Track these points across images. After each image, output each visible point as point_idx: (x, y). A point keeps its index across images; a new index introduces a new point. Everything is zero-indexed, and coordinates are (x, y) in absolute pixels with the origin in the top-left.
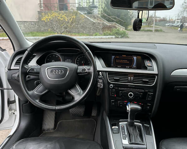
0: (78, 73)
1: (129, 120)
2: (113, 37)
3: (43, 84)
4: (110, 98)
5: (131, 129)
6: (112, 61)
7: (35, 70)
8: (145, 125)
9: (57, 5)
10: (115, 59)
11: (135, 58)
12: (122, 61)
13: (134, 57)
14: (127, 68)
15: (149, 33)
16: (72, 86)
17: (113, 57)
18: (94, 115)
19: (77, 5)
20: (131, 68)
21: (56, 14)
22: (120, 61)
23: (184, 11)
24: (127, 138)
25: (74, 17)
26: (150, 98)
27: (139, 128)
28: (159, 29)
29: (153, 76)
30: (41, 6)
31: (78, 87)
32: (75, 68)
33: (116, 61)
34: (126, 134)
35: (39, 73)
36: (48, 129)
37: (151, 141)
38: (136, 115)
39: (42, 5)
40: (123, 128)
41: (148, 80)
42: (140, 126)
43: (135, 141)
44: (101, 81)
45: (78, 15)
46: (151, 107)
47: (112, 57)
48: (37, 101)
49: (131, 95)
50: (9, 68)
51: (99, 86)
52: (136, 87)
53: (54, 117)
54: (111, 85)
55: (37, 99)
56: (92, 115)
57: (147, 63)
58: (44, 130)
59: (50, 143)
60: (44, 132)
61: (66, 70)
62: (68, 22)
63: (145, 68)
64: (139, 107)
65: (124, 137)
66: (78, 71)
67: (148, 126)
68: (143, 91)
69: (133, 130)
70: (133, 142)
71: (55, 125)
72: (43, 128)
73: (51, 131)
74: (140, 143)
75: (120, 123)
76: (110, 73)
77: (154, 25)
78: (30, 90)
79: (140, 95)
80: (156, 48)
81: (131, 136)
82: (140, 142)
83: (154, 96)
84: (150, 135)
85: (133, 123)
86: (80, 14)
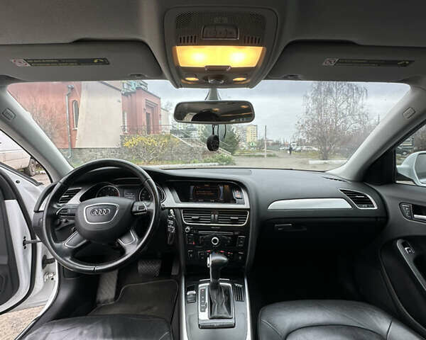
0: (132, 213)
1: (211, 279)
2: (217, 164)
3: (79, 232)
4: (187, 247)
5: (215, 294)
6: (191, 193)
7: (69, 211)
8: (236, 285)
9: (144, 128)
10: (195, 190)
11: (221, 188)
12: (204, 193)
15: (261, 158)
16: (124, 233)
17: (192, 187)
18: (175, 274)
19: (171, 128)
20: (217, 201)
21: (144, 139)
22: (202, 193)
23: (299, 132)
24: (207, 309)
25: (166, 141)
26: (241, 244)
27: (227, 290)
28: (272, 154)
29: (242, 212)
30: (124, 130)
31: (133, 234)
32: (129, 206)
33: (196, 193)
34: (207, 301)
35: (74, 215)
36: (106, 301)
37: (242, 311)
38: (220, 271)
39: (126, 128)
40: (203, 293)
41: (237, 218)
42: (228, 287)
43: (218, 313)
44: (171, 222)
45: (172, 139)
46: (244, 257)
47: (189, 188)
48: (68, 259)
49: (215, 241)
50: (36, 210)
51: (169, 230)
52: (223, 229)
53: (115, 281)
54: (188, 228)
55: (67, 255)
56: (172, 274)
57: (236, 194)
58: (99, 302)
59: (89, 326)
60: (99, 306)
61: (114, 208)
62: (159, 148)
63: (234, 201)
64: (225, 259)
65: (203, 307)
66: (134, 209)
67: (241, 286)
68: (232, 234)
69: (218, 295)
70: (215, 314)
72: (97, 299)
73: (111, 303)
74: (225, 316)
75: (200, 286)
76: (186, 210)
77: (265, 149)
78: (56, 241)
79: (228, 239)
80: (250, 174)
81: (213, 306)
82: (225, 313)
83: (246, 240)
84: (242, 301)
85: (218, 283)
86: (173, 137)
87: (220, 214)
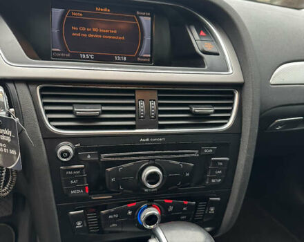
10: (66, 23)
11: (146, 21)
13: (141, 18)
14: (121, 62)
17: (57, 13)
20: (134, 60)
22: (87, 33)
26: (219, 176)
33: (69, 31)
54: (66, 147)
68: (196, 153)
76: (51, 87)
87: (160, 98)
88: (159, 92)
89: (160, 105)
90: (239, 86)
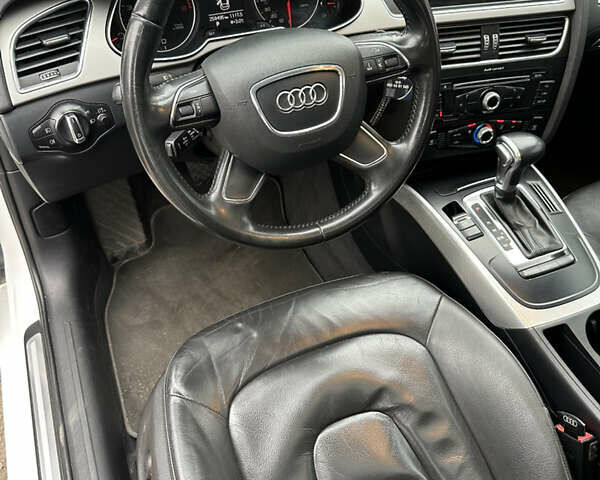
7: (198, 106)
24: (512, 244)
26: (544, 97)
36: (129, 252)
40: (482, 214)
52: (510, 70)
58: (115, 260)
60: (117, 266)
68: (526, 78)
71: (147, 231)
73: (142, 254)
75: (465, 200)
84: (559, 212)
87: (502, 31)
88: (502, 25)
89: (501, 37)
90: (570, 14)
